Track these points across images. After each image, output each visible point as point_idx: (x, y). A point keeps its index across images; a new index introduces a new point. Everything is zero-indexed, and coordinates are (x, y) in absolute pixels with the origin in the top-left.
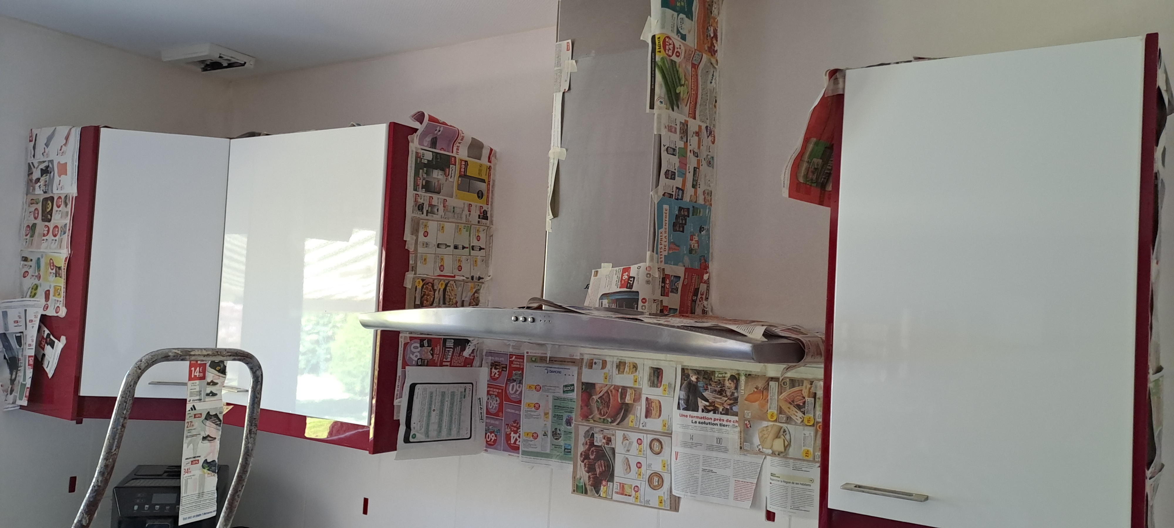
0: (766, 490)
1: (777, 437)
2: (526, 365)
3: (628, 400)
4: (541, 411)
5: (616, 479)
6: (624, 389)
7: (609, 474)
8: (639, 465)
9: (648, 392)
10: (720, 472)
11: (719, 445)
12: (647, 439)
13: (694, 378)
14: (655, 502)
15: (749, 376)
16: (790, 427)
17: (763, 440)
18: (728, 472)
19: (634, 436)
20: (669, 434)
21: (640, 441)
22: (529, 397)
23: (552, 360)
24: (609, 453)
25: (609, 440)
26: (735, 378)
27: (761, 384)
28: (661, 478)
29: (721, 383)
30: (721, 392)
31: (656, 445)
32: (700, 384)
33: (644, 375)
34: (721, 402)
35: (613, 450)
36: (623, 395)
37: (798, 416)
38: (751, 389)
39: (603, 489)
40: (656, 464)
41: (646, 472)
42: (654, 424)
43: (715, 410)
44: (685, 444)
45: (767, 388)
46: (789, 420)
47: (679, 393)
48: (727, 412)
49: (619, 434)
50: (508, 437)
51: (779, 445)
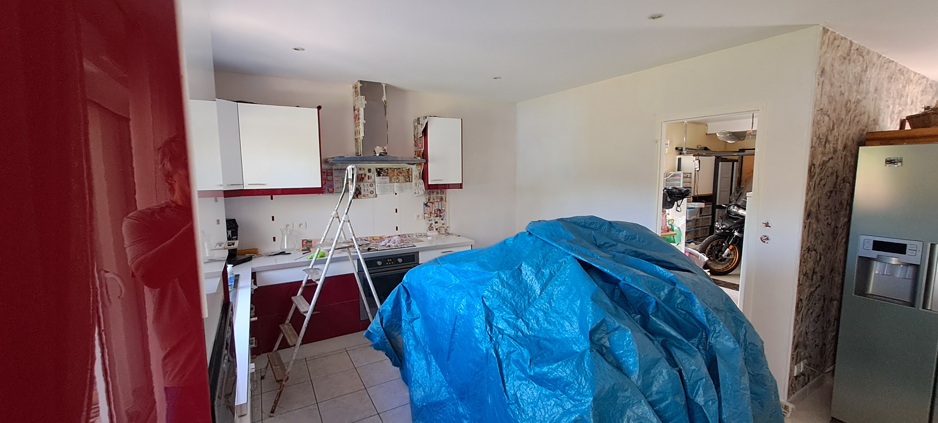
0: (395, 189)
1: (397, 179)
2: (333, 171)
3: (363, 176)
4: (339, 182)
5: (362, 194)
6: (362, 174)
7: (360, 193)
8: (367, 190)
9: (368, 174)
10: (386, 188)
11: (385, 183)
12: (369, 184)
13: (379, 170)
14: (372, 197)
15: (390, 168)
16: (399, 177)
17: (394, 180)
18: (388, 187)
19: (366, 184)
20: (375, 182)
21: (367, 185)
22: (335, 179)
23: (340, 169)
24: (359, 189)
25: (359, 186)
26: (387, 169)
27: (393, 170)
28: (373, 191)
29: (385, 170)
30: (385, 172)
31: (371, 185)
32: (381, 171)
33: (367, 171)
34: (385, 174)
35: (361, 188)
36: (362, 176)
37: (400, 175)
38: (391, 170)
39: (359, 197)
40: (372, 189)
41: (369, 191)
42: (370, 181)
43: (384, 176)
44: (379, 184)
45: (394, 170)
46: (399, 176)
47: (376, 174)
48: (386, 176)
49: (362, 184)
50: (328, 190)
51: (397, 181)
